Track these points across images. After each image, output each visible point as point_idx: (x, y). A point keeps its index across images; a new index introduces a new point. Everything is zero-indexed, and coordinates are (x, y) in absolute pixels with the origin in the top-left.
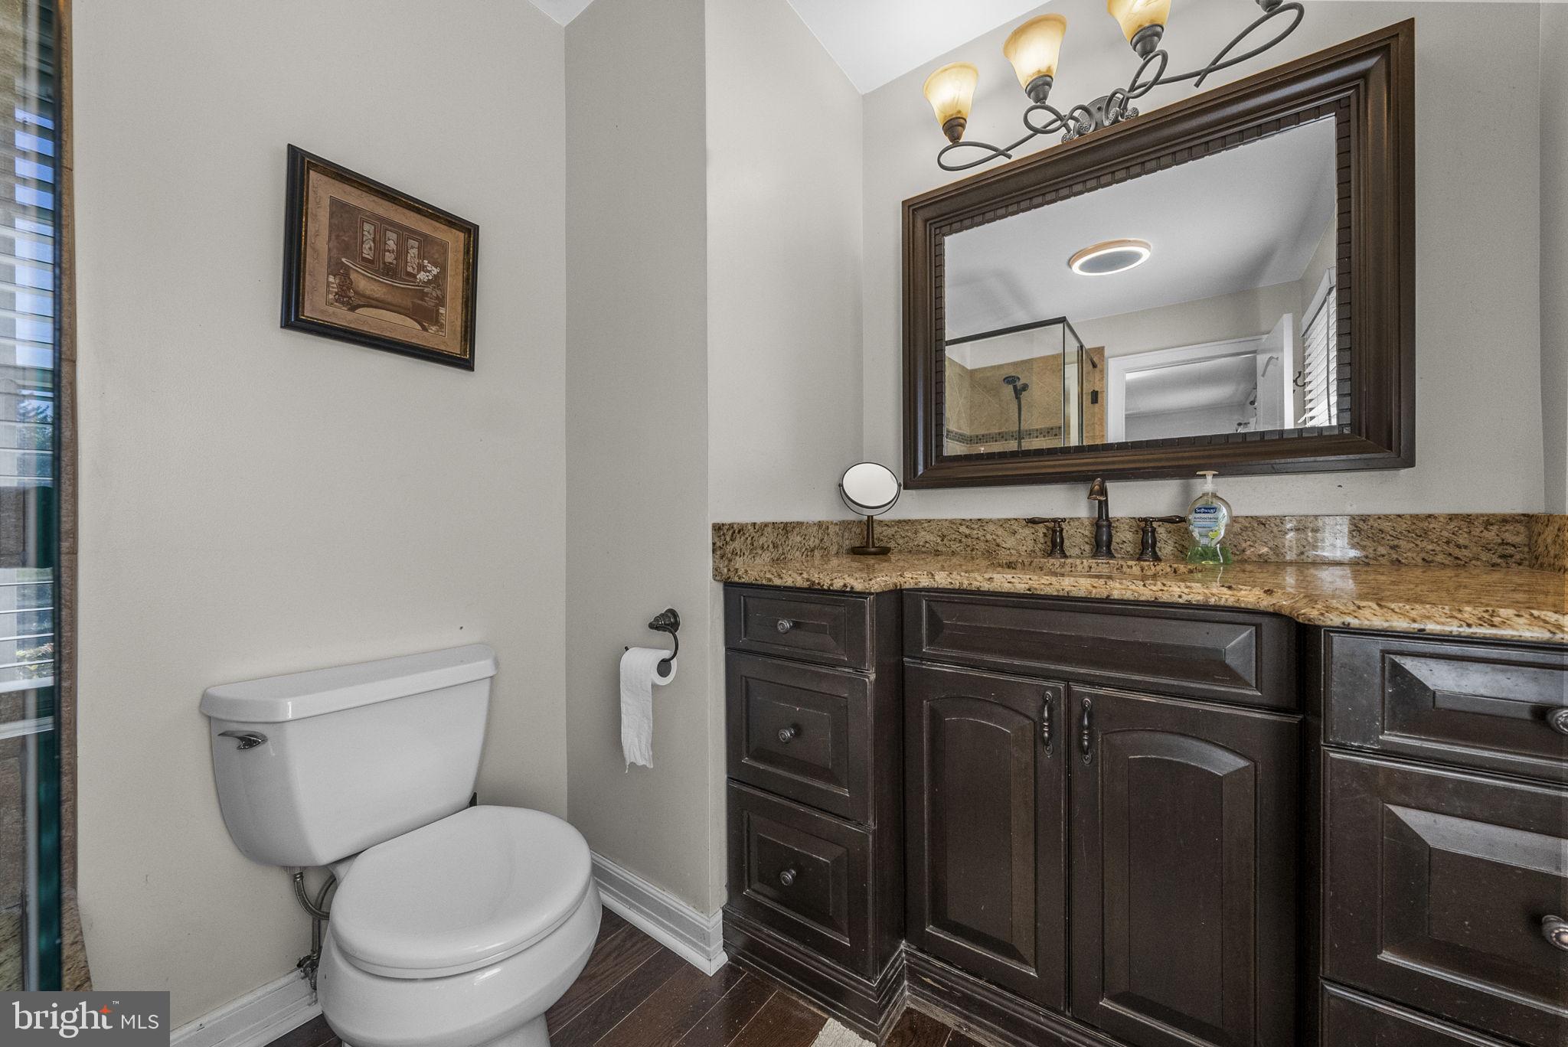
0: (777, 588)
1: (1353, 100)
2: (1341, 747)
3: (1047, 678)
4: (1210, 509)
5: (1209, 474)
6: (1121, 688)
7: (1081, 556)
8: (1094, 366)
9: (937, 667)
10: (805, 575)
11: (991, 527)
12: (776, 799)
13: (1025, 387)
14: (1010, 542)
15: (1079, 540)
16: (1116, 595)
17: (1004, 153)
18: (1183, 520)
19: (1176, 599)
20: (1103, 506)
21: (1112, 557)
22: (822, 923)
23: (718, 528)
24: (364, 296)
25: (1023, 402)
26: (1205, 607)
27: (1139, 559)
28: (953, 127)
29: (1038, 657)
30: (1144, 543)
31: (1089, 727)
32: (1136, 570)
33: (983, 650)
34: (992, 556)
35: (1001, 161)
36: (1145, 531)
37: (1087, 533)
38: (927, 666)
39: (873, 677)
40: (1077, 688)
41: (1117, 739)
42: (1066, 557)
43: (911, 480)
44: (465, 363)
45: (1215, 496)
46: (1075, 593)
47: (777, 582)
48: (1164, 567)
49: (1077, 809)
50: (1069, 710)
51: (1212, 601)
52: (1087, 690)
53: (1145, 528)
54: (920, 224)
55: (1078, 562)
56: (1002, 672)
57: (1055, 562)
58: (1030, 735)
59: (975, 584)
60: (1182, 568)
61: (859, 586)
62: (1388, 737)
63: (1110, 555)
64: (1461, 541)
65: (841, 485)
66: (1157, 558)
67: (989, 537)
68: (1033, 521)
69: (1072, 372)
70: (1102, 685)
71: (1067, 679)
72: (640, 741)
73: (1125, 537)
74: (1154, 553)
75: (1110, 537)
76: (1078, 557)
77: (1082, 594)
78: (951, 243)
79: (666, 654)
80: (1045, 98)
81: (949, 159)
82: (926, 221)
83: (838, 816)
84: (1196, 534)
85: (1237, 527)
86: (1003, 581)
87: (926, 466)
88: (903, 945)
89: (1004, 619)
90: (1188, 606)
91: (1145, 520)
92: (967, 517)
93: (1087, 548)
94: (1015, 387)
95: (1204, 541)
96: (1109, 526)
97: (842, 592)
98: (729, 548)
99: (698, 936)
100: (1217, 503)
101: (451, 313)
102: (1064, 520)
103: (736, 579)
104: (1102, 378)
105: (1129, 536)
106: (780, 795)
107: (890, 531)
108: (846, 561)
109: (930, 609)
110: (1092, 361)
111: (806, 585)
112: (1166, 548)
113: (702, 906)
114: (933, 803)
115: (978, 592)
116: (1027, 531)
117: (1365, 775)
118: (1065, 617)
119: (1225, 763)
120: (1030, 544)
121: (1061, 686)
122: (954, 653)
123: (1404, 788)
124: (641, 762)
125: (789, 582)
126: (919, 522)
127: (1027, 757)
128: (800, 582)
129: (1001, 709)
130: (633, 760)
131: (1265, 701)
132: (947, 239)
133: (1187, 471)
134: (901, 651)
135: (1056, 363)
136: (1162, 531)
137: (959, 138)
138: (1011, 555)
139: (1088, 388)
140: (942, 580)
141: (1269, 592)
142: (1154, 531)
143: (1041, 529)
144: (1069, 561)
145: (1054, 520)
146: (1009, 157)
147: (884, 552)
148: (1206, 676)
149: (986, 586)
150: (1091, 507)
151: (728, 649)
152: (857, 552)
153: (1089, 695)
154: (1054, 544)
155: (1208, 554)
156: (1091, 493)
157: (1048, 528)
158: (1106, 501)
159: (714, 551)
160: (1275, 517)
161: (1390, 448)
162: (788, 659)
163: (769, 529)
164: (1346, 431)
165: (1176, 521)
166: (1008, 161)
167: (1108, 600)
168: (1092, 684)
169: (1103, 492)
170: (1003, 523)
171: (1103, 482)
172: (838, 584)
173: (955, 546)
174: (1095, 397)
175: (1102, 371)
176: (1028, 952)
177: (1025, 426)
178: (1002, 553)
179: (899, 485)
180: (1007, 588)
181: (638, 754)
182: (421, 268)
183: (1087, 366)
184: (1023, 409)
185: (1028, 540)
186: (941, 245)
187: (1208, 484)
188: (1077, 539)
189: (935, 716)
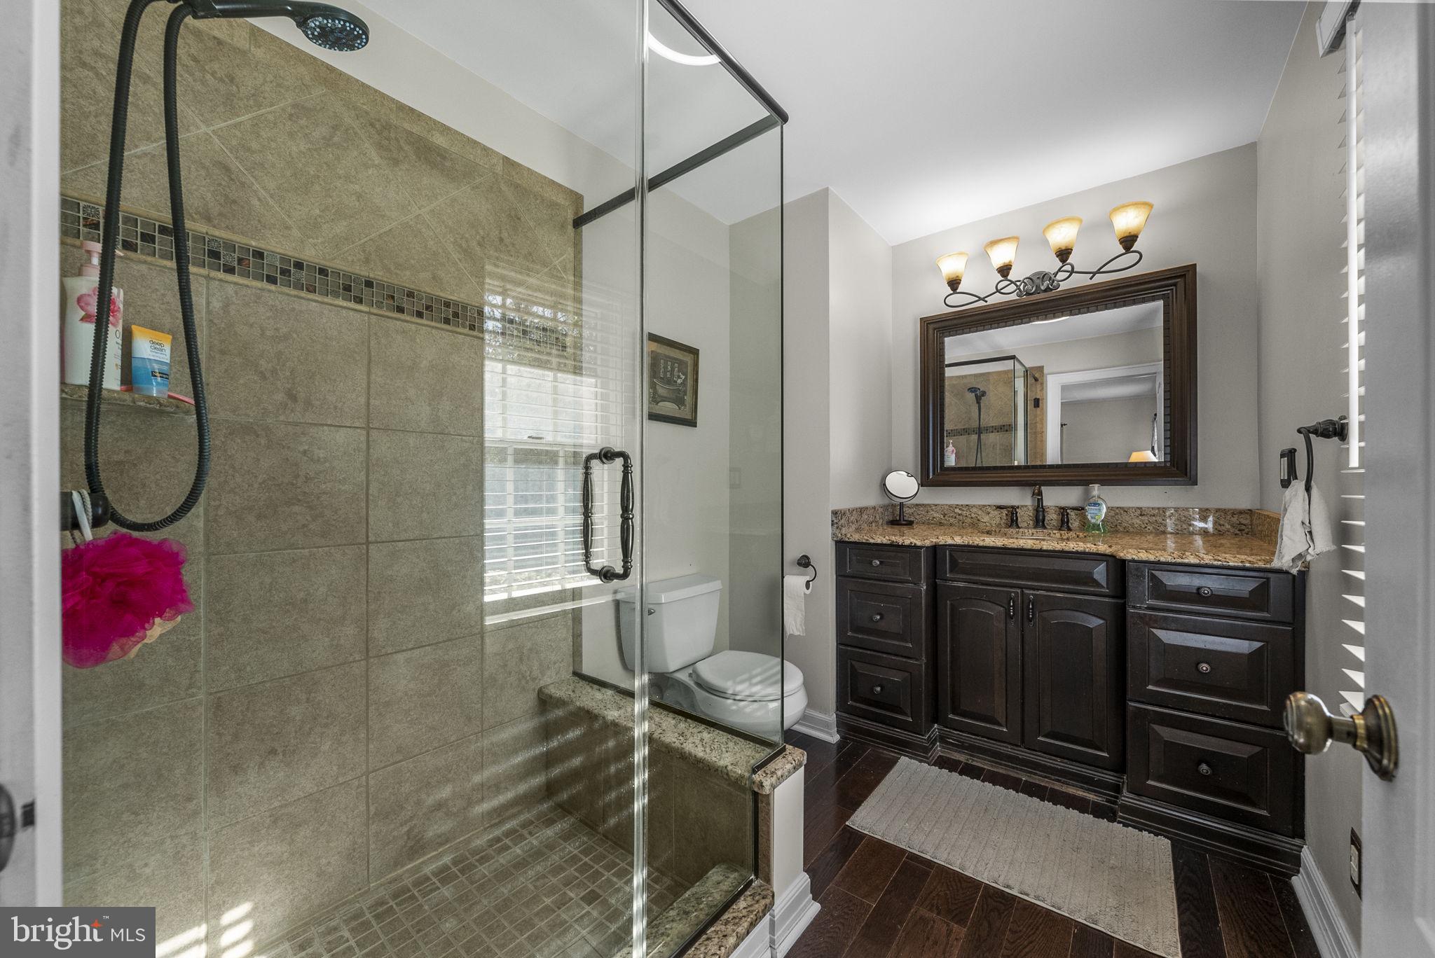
0: (870, 544)
1: (1170, 295)
2: (1134, 607)
3: (1011, 587)
4: (1096, 504)
5: (1096, 486)
6: (1047, 591)
7: (1027, 528)
8: (1036, 380)
9: (955, 584)
10: (887, 538)
11: (974, 510)
12: (869, 652)
13: (984, 394)
14: (986, 519)
15: (1026, 518)
16: (1045, 548)
17: (983, 299)
18: (1083, 509)
19: (1071, 550)
20: (1040, 501)
21: (1045, 528)
22: (897, 713)
23: (835, 513)
24: (662, 397)
25: (982, 405)
26: (1084, 553)
27: (1060, 530)
28: (954, 284)
29: (1007, 577)
30: (1062, 521)
31: (1032, 609)
32: (1058, 535)
33: (980, 575)
34: (975, 525)
35: (982, 303)
36: (1063, 515)
37: (1031, 514)
38: (950, 583)
39: (925, 587)
40: (1027, 591)
41: (1045, 614)
42: (1018, 527)
43: (925, 482)
44: (692, 423)
45: (1099, 497)
46: (1025, 547)
47: (872, 541)
48: (1072, 534)
49: (1027, 647)
50: (1023, 602)
51: (1087, 550)
52: (1032, 592)
53: (1063, 512)
54: (931, 331)
55: (1026, 531)
56: (990, 585)
57: (1013, 531)
58: (1003, 616)
59: (976, 543)
60: (1081, 535)
61: (919, 543)
62: (1150, 602)
63: (1044, 527)
64: (1222, 523)
65: (885, 485)
66: (1069, 529)
67: (973, 515)
68: (1000, 507)
69: (1020, 384)
70: (1038, 590)
71: (1021, 587)
72: (796, 623)
73: (1052, 517)
74: (1068, 527)
75: (1044, 517)
76: (1025, 528)
77: (1029, 547)
78: (948, 340)
79: (808, 578)
80: (1008, 275)
81: (950, 301)
82: (935, 329)
83: (905, 657)
84: (1089, 517)
85: (1112, 513)
86: (990, 541)
87: (934, 474)
88: (936, 726)
89: (990, 560)
90: (1077, 552)
91: (1063, 508)
92: (960, 503)
93: (1031, 522)
94: (976, 396)
95: (1093, 521)
96: (1044, 510)
97: (909, 546)
98: (840, 523)
99: (825, 726)
100: (1100, 502)
101: (688, 399)
102: (1018, 507)
103: (847, 540)
104: (1043, 389)
105: (1055, 516)
106: (870, 650)
107: (911, 511)
108: (889, 530)
109: (950, 554)
110: (1035, 377)
111: (889, 542)
112: (1075, 524)
113: (825, 711)
114: (952, 652)
115: (978, 546)
116: (996, 513)
117: (1141, 617)
118: (1020, 558)
119: (1094, 622)
120: (998, 520)
121: (1019, 591)
122: (964, 577)
123: (1156, 621)
124: (797, 633)
125: (879, 541)
126: (929, 505)
127: (1002, 626)
128: (885, 541)
129: (990, 604)
130: (791, 632)
131: (1111, 594)
132: (946, 339)
133: (1084, 482)
134: (935, 576)
135: (1009, 378)
136: (1072, 514)
137: (957, 289)
138: (987, 526)
139: (1031, 396)
140: (958, 540)
141: (1110, 547)
142: (1068, 514)
143: (1005, 512)
144: (1021, 530)
145: (1012, 507)
146: (986, 302)
147: (910, 523)
148: (1085, 584)
149: (981, 544)
150: (1033, 501)
151: (838, 576)
152: (894, 523)
153: (1032, 594)
154: (1012, 521)
155: (1096, 527)
156: (1034, 494)
157: (1008, 511)
158: (1042, 499)
159: (832, 525)
160: (1132, 508)
161: (1186, 475)
162: (876, 580)
163: (855, 512)
164: (1168, 464)
165: (1080, 509)
166: (985, 304)
167: (1041, 550)
168: (1034, 589)
169: (1040, 493)
170: (982, 507)
171: (1040, 487)
172: (907, 542)
173: (952, 520)
174: (1037, 403)
175: (1042, 384)
176: (1003, 721)
177: (983, 424)
178: (981, 525)
179: (919, 484)
180: (992, 544)
181: (795, 630)
182: (679, 377)
183: (1031, 380)
184: (982, 410)
185: (997, 518)
186: (943, 343)
187: (1096, 489)
188: (1025, 516)
189: (953, 608)
